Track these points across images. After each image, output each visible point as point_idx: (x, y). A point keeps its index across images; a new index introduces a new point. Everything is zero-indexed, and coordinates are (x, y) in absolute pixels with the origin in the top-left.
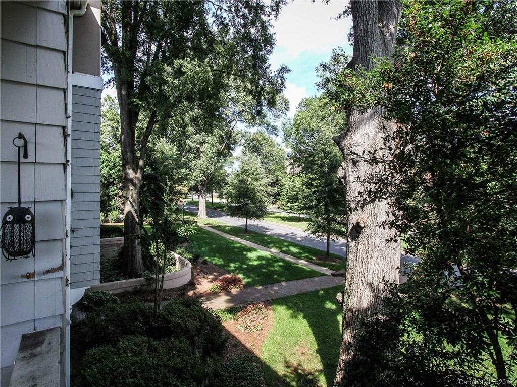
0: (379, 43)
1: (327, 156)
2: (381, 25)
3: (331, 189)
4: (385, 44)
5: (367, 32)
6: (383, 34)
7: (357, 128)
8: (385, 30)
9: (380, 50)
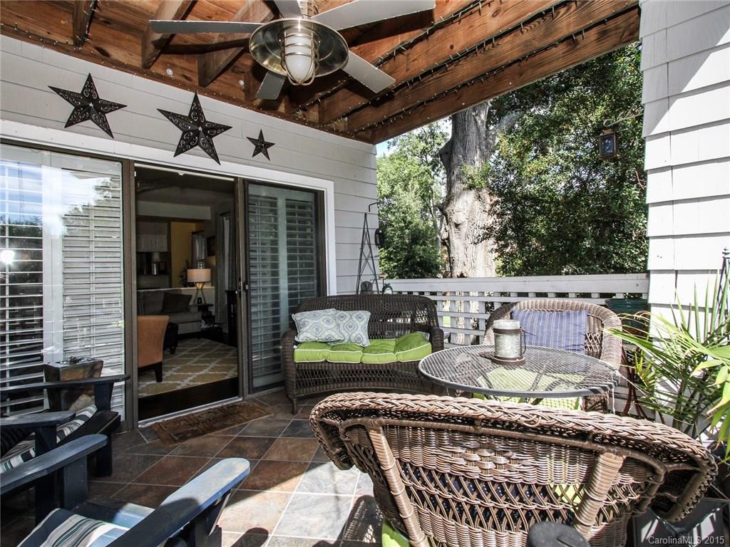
0: (474, 129)
1: (408, 225)
2: (474, 114)
3: (414, 262)
4: (478, 129)
5: (465, 120)
6: (476, 122)
7: (459, 197)
8: (477, 118)
9: (475, 134)
